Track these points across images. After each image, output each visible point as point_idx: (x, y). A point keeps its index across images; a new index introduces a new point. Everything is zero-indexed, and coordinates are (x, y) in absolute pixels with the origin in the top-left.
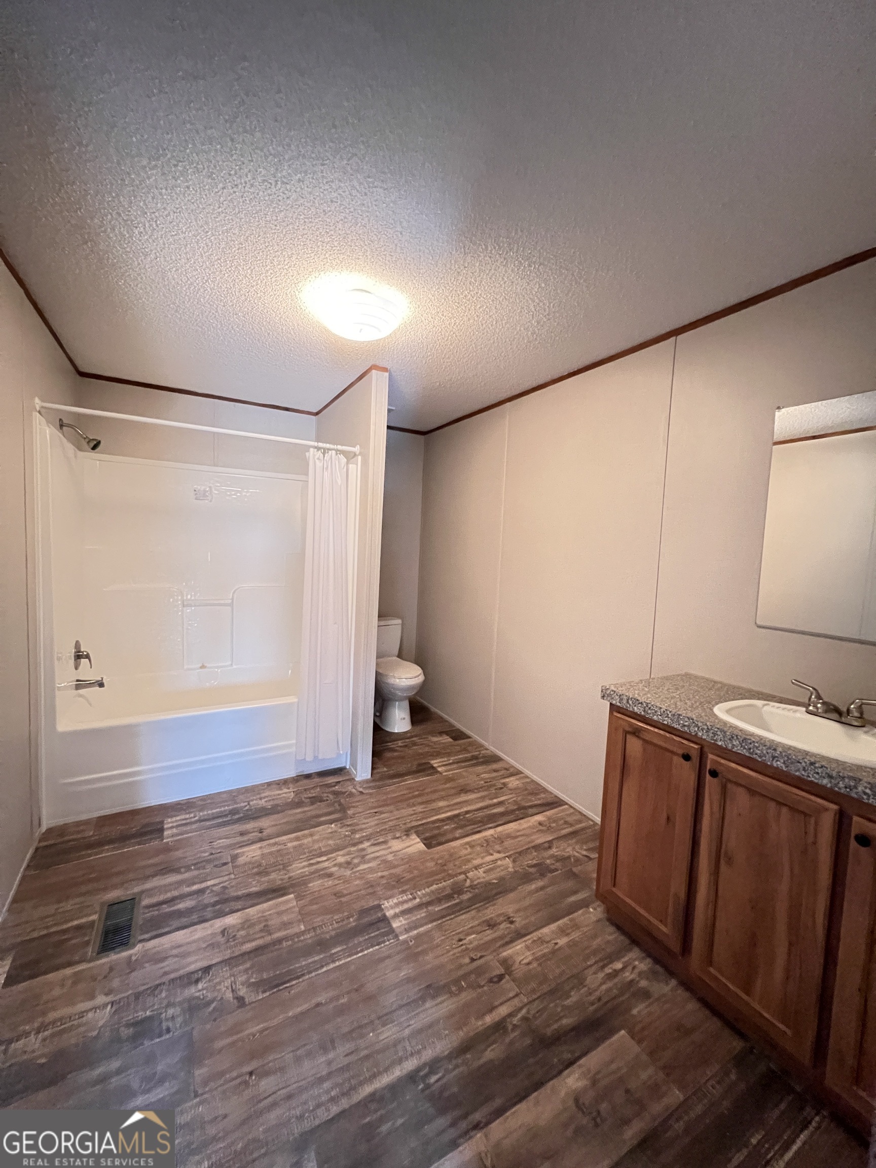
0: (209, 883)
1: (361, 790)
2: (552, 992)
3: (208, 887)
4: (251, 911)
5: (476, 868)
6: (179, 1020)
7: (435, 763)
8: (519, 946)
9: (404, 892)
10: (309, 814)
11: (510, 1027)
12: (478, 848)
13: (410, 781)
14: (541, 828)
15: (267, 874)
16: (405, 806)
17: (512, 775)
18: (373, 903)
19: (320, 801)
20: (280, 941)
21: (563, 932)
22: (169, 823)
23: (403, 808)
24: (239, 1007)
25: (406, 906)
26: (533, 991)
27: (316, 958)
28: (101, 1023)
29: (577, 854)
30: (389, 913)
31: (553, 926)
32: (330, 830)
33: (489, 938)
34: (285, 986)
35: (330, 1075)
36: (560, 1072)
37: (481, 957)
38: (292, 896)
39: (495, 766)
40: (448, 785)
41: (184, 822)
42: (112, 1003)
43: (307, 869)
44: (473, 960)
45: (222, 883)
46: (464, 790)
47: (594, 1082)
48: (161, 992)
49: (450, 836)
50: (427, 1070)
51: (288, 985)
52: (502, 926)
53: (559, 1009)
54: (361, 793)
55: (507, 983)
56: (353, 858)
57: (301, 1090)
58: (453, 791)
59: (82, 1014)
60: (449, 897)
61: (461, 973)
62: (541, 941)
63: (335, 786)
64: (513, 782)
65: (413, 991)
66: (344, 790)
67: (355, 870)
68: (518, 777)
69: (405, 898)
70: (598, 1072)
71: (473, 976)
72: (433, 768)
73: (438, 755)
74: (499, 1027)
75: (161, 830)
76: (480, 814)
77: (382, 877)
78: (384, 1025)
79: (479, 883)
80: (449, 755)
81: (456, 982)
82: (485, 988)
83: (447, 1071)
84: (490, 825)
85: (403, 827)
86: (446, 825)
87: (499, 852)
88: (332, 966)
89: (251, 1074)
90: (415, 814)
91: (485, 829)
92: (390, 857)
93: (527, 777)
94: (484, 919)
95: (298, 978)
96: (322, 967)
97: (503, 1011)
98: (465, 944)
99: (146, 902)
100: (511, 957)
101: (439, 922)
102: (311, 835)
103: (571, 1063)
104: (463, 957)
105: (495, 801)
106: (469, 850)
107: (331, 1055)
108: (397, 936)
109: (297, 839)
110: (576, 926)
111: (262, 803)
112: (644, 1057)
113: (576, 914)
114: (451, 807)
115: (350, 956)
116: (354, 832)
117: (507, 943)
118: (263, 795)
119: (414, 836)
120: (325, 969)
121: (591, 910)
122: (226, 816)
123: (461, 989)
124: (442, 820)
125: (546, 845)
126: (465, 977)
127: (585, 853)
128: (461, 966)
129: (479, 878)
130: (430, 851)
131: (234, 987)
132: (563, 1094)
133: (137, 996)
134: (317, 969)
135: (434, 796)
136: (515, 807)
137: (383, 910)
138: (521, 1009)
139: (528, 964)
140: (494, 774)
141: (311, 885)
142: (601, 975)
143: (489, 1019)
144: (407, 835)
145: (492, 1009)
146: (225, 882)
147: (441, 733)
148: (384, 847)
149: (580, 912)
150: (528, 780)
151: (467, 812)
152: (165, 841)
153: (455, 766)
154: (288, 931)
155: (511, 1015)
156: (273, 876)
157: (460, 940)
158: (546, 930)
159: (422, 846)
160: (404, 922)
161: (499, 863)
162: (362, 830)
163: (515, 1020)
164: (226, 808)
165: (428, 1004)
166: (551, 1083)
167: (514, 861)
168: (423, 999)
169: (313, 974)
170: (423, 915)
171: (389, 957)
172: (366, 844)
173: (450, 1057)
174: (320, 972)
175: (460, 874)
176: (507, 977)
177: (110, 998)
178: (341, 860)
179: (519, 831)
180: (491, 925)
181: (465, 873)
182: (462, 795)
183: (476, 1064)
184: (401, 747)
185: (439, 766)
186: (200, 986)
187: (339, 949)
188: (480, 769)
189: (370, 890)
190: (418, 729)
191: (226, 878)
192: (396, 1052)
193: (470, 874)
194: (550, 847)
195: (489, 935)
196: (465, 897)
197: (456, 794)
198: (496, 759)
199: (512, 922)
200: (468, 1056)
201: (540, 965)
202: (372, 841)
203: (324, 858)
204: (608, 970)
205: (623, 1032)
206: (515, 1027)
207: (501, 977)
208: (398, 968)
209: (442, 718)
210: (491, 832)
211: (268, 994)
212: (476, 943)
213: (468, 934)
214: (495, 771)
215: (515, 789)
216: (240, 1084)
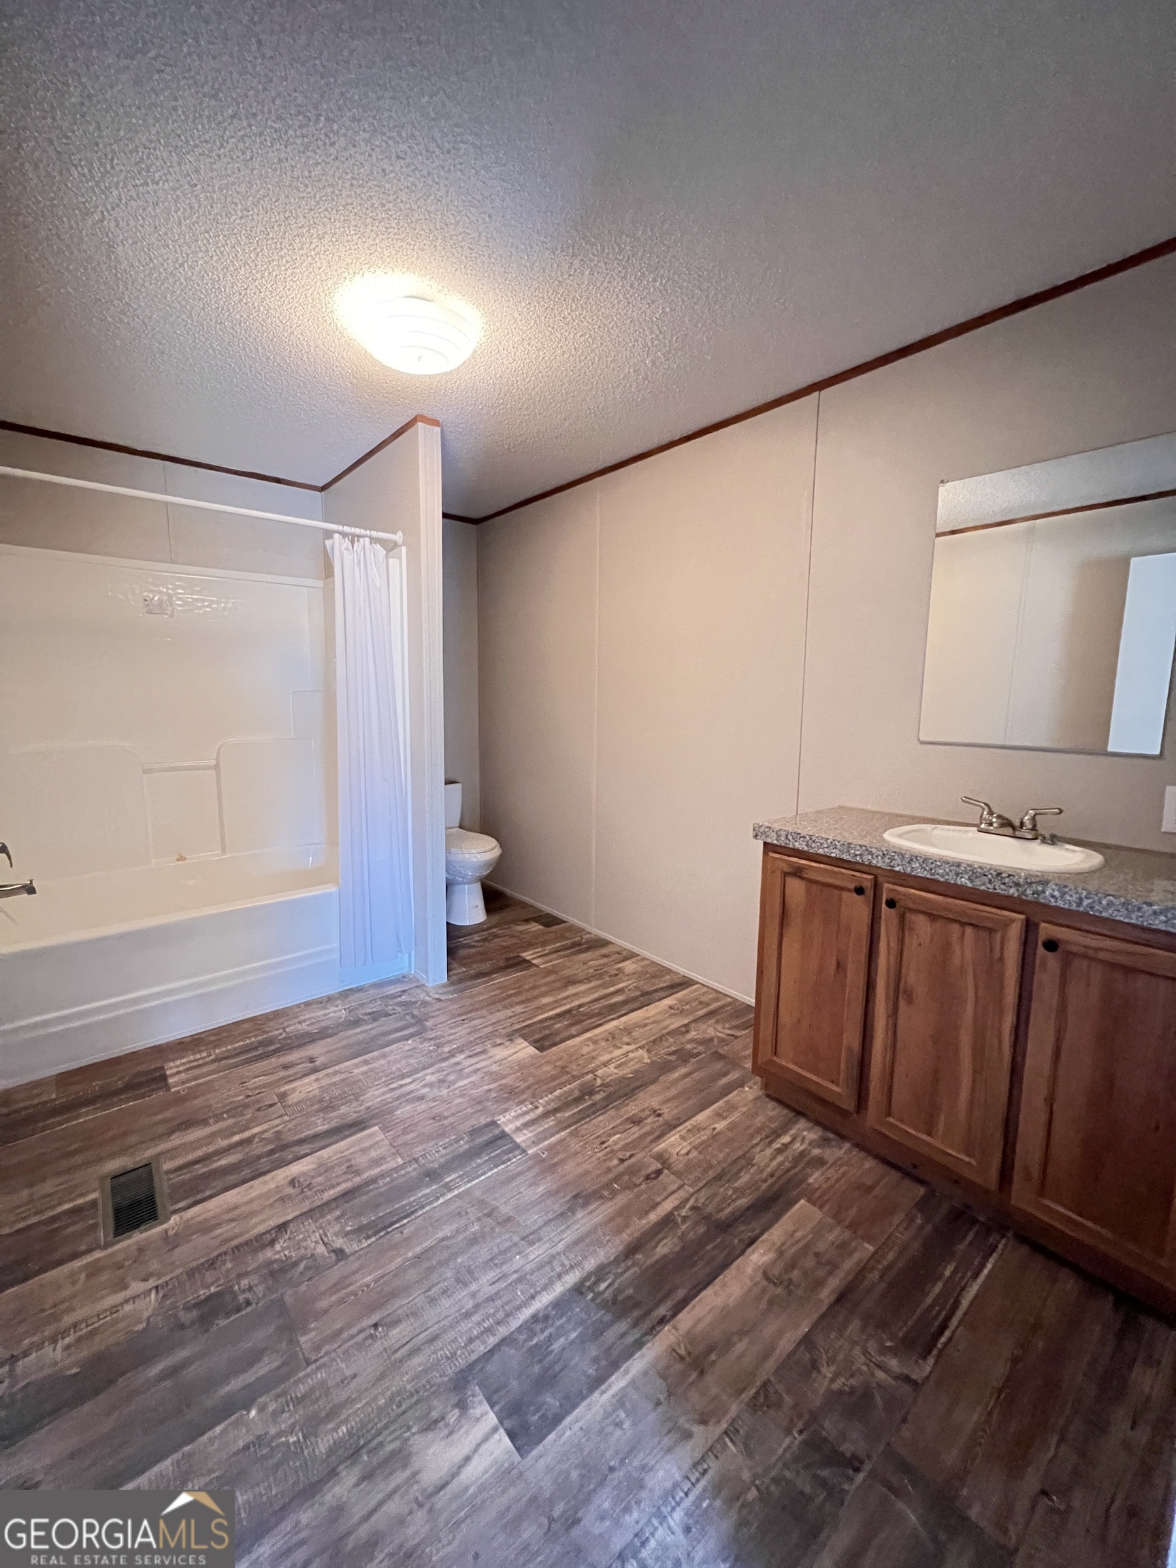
0: (256, 1130)
1: (437, 996)
2: (719, 1177)
3: (254, 1136)
4: (324, 1153)
5: (605, 1064)
6: (260, 1290)
7: (527, 955)
8: (673, 1138)
9: (521, 1102)
10: (374, 1032)
11: (679, 1220)
12: (603, 1044)
13: (499, 979)
14: (672, 1011)
15: (334, 1108)
16: (500, 1008)
17: (626, 959)
18: (483, 1121)
19: (386, 1016)
20: (373, 1180)
21: (719, 1116)
22: (171, 1068)
23: (498, 1011)
24: (338, 1261)
25: (527, 1118)
26: (699, 1179)
27: (427, 1191)
28: (146, 1314)
29: (720, 1035)
30: (508, 1129)
31: (708, 1112)
32: (407, 1048)
33: (636, 1135)
34: (394, 1227)
35: (477, 1307)
36: (743, 1252)
37: (631, 1156)
38: (376, 1128)
39: (605, 951)
40: (548, 979)
41: (195, 1064)
42: (157, 1287)
43: (388, 1096)
44: (622, 1161)
45: (272, 1128)
46: (571, 982)
47: (781, 1253)
48: (224, 1263)
49: (566, 1034)
50: (593, 1279)
51: (398, 1225)
52: (650, 1120)
53: (730, 1192)
54: (439, 1000)
55: (666, 1177)
56: (448, 1074)
57: (445, 1330)
58: (558, 985)
59: (114, 1309)
60: (578, 1100)
61: (611, 1176)
62: (697, 1129)
63: (400, 996)
64: (629, 966)
65: (558, 1205)
66: (414, 1000)
67: (453, 1087)
68: (634, 960)
69: (524, 1109)
70: (784, 1244)
71: (626, 1178)
72: (528, 961)
73: (529, 945)
74: (668, 1221)
75: (164, 1078)
76: (597, 1006)
77: (490, 1090)
78: (532, 1243)
79: (611, 1080)
80: (544, 944)
81: (608, 1186)
82: (643, 1187)
83: (617, 1276)
84: (612, 1017)
85: (504, 1032)
86: (556, 1023)
87: (628, 1044)
88: (449, 1196)
89: (376, 1326)
90: (515, 1015)
91: (607, 1022)
92: (495, 1068)
93: (644, 959)
94: (626, 1116)
95: (408, 1216)
96: (438, 1198)
97: (668, 1205)
98: (609, 1146)
99: (167, 1166)
100: (665, 1151)
101: (573, 1128)
102: (384, 1056)
103: (752, 1242)
104: (611, 1159)
105: (612, 989)
106: (592, 1047)
107: (474, 1287)
108: (524, 1151)
109: (366, 1062)
110: (732, 1108)
111: (304, 1027)
112: (830, 1220)
113: (730, 1096)
114: (557, 1003)
115: (470, 1181)
116: (439, 1046)
117: (659, 1137)
118: (302, 1018)
119: (520, 1040)
120: (441, 1200)
121: (747, 1089)
122: (256, 1048)
123: (614, 1193)
124: (551, 1018)
125: (684, 1029)
126: (616, 1179)
127: (729, 1032)
128: (609, 1170)
129: (611, 1075)
130: (544, 1053)
131: (326, 1240)
132: (749, 1271)
133: (191, 1273)
134: (432, 1202)
135: (536, 992)
136: (638, 993)
137: (498, 1126)
138: (687, 1200)
139: (688, 1153)
140: (605, 961)
141: (399, 1112)
142: (769, 1151)
143: (653, 1217)
144: (511, 1040)
145: (655, 1206)
146: (278, 1126)
147: (527, 921)
148: (484, 1057)
149: (735, 1093)
150: (647, 962)
151: (581, 1006)
152: (173, 1090)
153: (554, 956)
154: (383, 1167)
155: (677, 1208)
156: (343, 1109)
157: (603, 1143)
158: (701, 1117)
159: (532, 1050)
160: (529, 1135)
161: (631, 1055)
162: (450, 1042)
163: (684, 1212)
164: (253, 1039)
165: (579, 1215)
166: (736, 1263)
167: (649, 1051)
168: (572, 1210)
169: (428, 1208)
170: (551, 1124)
171: (520, 1174)
172: (460, 1057)
173: (617, 1261)
174: (435, 1204)
175: (587, 1073)
176: (666, 1171)
177: (152, 1283)
178: (430, 1078)
179: (647, 1018)
180: (636, 1121)
181: (592, 1072)
182: (570, 987)
183: (649, 1262)
184: (478, 941)
185: (533, 959)
186: (278, 1247)
187: (454, 1176)
188: (583, 956)
189: (479, 1107)
190: (496, 918)
191: (277, 1122)
192: (553, 1270)
193: (599, 1073)
194: (687, 1031)
195: (636, 1132)
196: (598, 1097)
197: (561, 988)
198: (604, 943)
199: (659, 1115)
200: (639, 1256)
201: (701, 1153)
202: (467, 1053)
203: (408, 1080)
204: (776, 1145)
205: (802, 1201)
206: (685, 1219)
207: (659, 1172)
208: (535, 1184)
209: (524, 903)
210: (615, 1023)
211: (373, 1239)
212: (622, 1143)
213: (610, 1136)
214: (604, 956)
215: (634, 974)
216: (366, 1338)
